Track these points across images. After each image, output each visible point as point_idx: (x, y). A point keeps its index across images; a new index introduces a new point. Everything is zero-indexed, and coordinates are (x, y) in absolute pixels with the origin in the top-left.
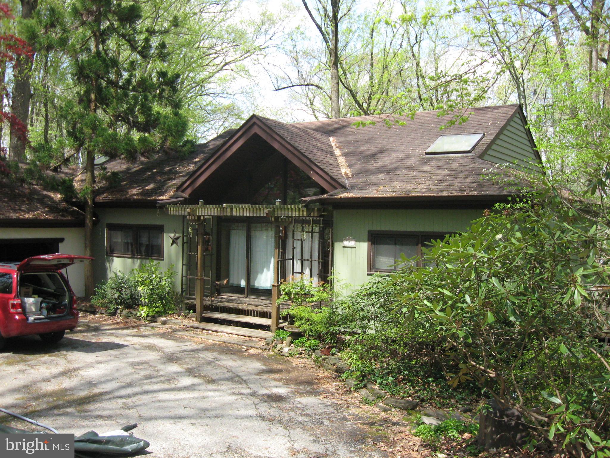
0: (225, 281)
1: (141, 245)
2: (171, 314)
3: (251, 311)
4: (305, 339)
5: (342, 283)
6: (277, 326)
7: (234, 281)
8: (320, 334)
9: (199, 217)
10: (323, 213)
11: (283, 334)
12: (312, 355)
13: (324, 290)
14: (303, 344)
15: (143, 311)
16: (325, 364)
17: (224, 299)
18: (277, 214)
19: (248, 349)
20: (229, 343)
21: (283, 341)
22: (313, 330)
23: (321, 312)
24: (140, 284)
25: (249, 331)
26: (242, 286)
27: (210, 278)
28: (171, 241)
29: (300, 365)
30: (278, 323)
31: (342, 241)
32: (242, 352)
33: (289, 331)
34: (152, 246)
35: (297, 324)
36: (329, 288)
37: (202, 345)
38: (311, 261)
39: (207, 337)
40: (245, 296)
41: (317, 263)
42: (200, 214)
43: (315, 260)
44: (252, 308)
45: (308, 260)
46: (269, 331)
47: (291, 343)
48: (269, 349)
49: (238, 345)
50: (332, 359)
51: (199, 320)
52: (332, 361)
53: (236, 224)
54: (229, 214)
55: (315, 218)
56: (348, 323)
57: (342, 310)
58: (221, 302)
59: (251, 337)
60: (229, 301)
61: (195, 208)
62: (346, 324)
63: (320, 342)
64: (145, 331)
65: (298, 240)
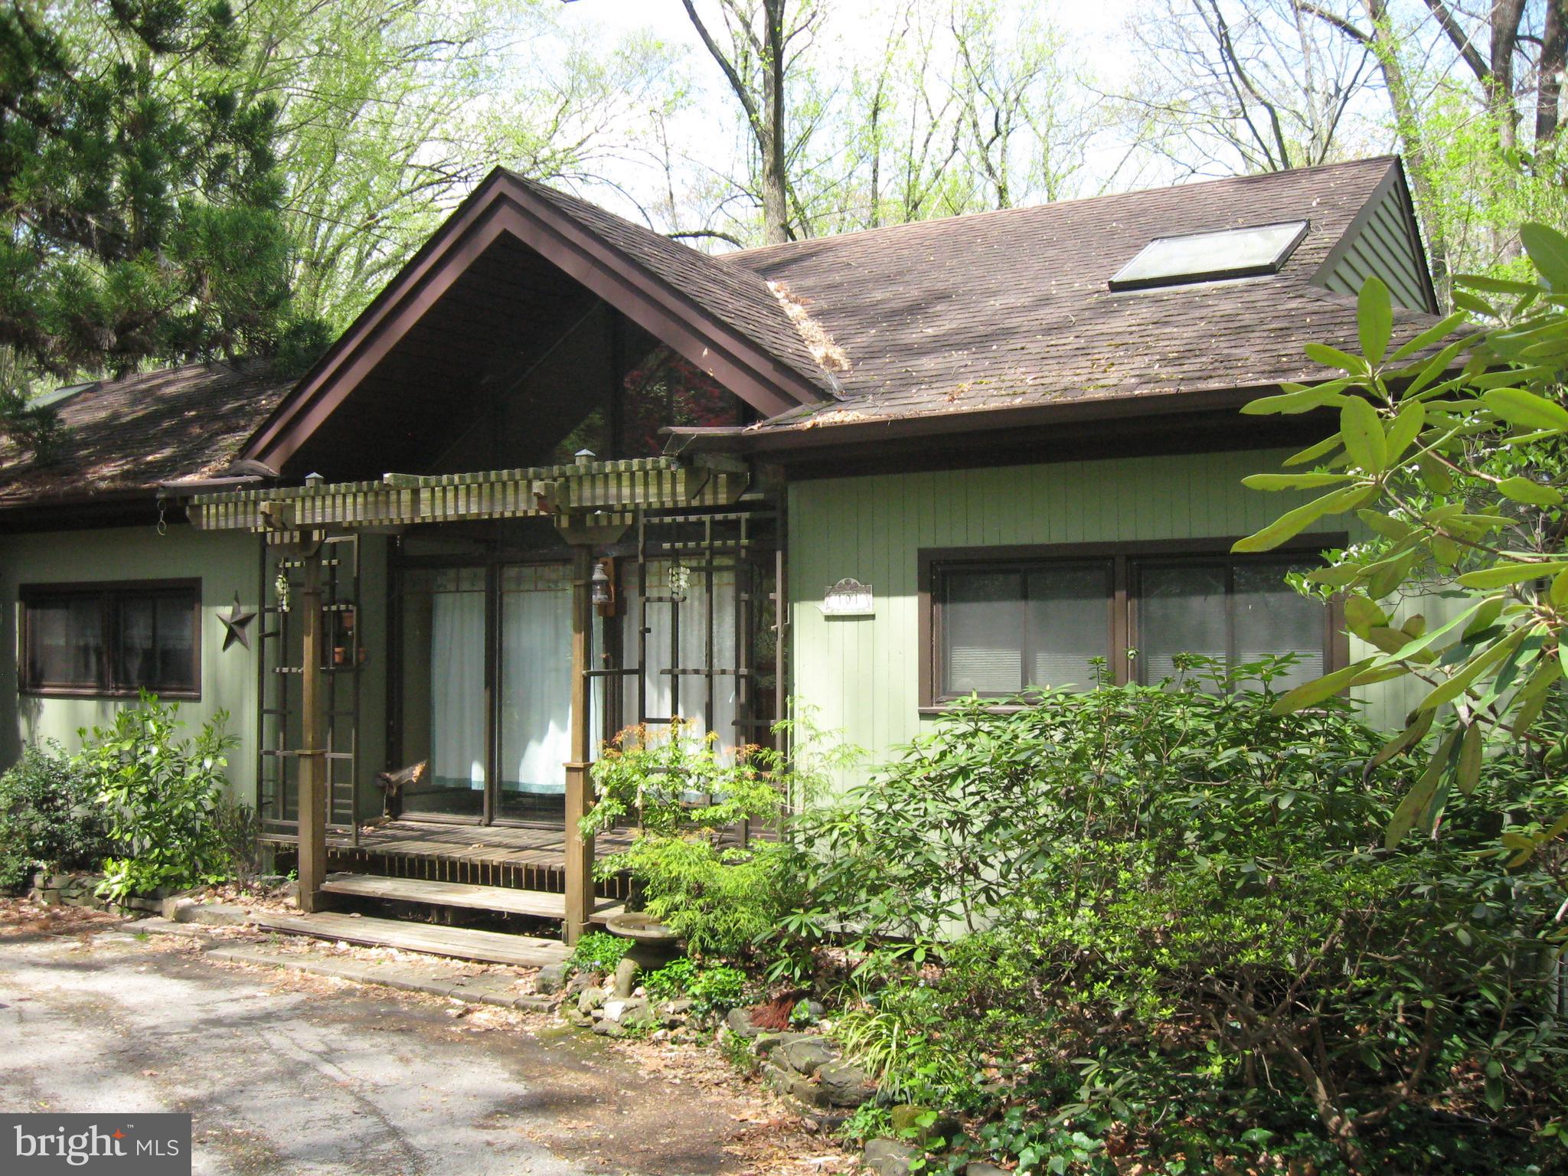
0: (417, 770)
1: (129, 650)
2: (215, 887)
3: (496, 869)
4: (687, 966)
5: (827, 744)
6: (586, 918)
7: (446, 770)
8: (747, 944)
9: (306, 531)
10: (746, 497)
11: (603, 947)
12: (716, 1028)
13: (758, 778)
14: (680, 984)
15: (116, 878)
16: (770, 1067)
17: (412, 829)
18: (580, 499)
19: (468, 1011)
20: (402, 988)
21: (603, 975)
22: (721, 928)
23: (749, 860)
24: (105, 781)
25: (486, 940)
26: (474, 787)
27: (350, 756)
28: (224, 631)
29: (669, 1074)
30: (589, 908)
31: (820, 596)
32: (446, 1020)
33: (630, 937)
34: (166, 654)
35: (656, 906)
36: (779, 766)
37: (297, 998)
38: (710, 676)
39: (325, 968)
40: (485, 820)
41: (729, 681)
42: (309, 521)
43: (723, 672)
44: (497, 857)
45: (697, 672)
46: (555, 936)
47: (635, 983)
48: (551, 1010)
49: (434, 993)
50: (799, 1047)
51: (310, 903)
52: (800, 1056)
53: (452, 573)
54: (406, 517)
55: (719, 517)
56: (863, 895)
57: (833, 846)
58: (395, 838)
59: (490, 963)
60: (424, 836)
61: (289, 501)
62: (849, 900)
63: (749, 977)
64: (108, 946)
65: (660, 599)
